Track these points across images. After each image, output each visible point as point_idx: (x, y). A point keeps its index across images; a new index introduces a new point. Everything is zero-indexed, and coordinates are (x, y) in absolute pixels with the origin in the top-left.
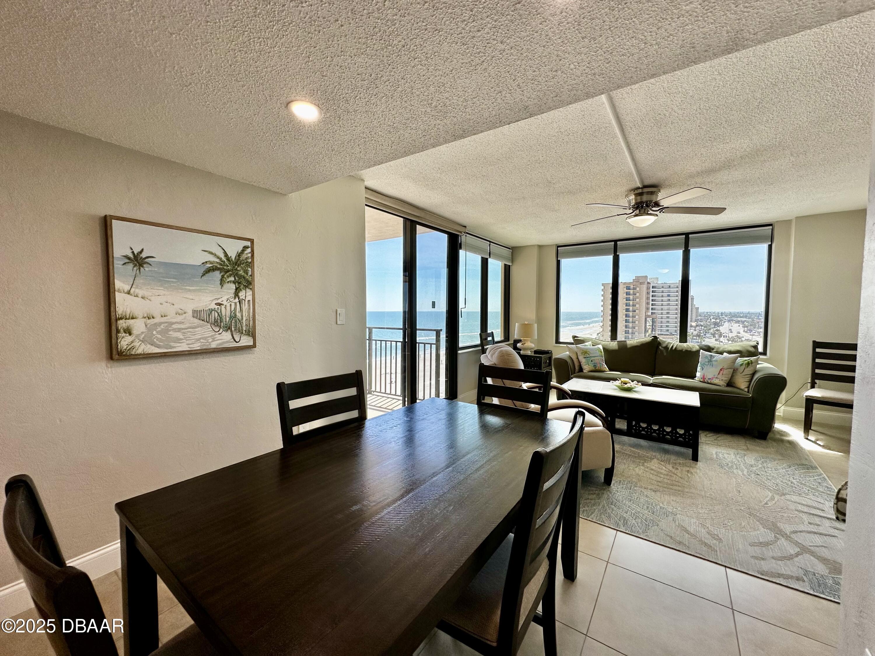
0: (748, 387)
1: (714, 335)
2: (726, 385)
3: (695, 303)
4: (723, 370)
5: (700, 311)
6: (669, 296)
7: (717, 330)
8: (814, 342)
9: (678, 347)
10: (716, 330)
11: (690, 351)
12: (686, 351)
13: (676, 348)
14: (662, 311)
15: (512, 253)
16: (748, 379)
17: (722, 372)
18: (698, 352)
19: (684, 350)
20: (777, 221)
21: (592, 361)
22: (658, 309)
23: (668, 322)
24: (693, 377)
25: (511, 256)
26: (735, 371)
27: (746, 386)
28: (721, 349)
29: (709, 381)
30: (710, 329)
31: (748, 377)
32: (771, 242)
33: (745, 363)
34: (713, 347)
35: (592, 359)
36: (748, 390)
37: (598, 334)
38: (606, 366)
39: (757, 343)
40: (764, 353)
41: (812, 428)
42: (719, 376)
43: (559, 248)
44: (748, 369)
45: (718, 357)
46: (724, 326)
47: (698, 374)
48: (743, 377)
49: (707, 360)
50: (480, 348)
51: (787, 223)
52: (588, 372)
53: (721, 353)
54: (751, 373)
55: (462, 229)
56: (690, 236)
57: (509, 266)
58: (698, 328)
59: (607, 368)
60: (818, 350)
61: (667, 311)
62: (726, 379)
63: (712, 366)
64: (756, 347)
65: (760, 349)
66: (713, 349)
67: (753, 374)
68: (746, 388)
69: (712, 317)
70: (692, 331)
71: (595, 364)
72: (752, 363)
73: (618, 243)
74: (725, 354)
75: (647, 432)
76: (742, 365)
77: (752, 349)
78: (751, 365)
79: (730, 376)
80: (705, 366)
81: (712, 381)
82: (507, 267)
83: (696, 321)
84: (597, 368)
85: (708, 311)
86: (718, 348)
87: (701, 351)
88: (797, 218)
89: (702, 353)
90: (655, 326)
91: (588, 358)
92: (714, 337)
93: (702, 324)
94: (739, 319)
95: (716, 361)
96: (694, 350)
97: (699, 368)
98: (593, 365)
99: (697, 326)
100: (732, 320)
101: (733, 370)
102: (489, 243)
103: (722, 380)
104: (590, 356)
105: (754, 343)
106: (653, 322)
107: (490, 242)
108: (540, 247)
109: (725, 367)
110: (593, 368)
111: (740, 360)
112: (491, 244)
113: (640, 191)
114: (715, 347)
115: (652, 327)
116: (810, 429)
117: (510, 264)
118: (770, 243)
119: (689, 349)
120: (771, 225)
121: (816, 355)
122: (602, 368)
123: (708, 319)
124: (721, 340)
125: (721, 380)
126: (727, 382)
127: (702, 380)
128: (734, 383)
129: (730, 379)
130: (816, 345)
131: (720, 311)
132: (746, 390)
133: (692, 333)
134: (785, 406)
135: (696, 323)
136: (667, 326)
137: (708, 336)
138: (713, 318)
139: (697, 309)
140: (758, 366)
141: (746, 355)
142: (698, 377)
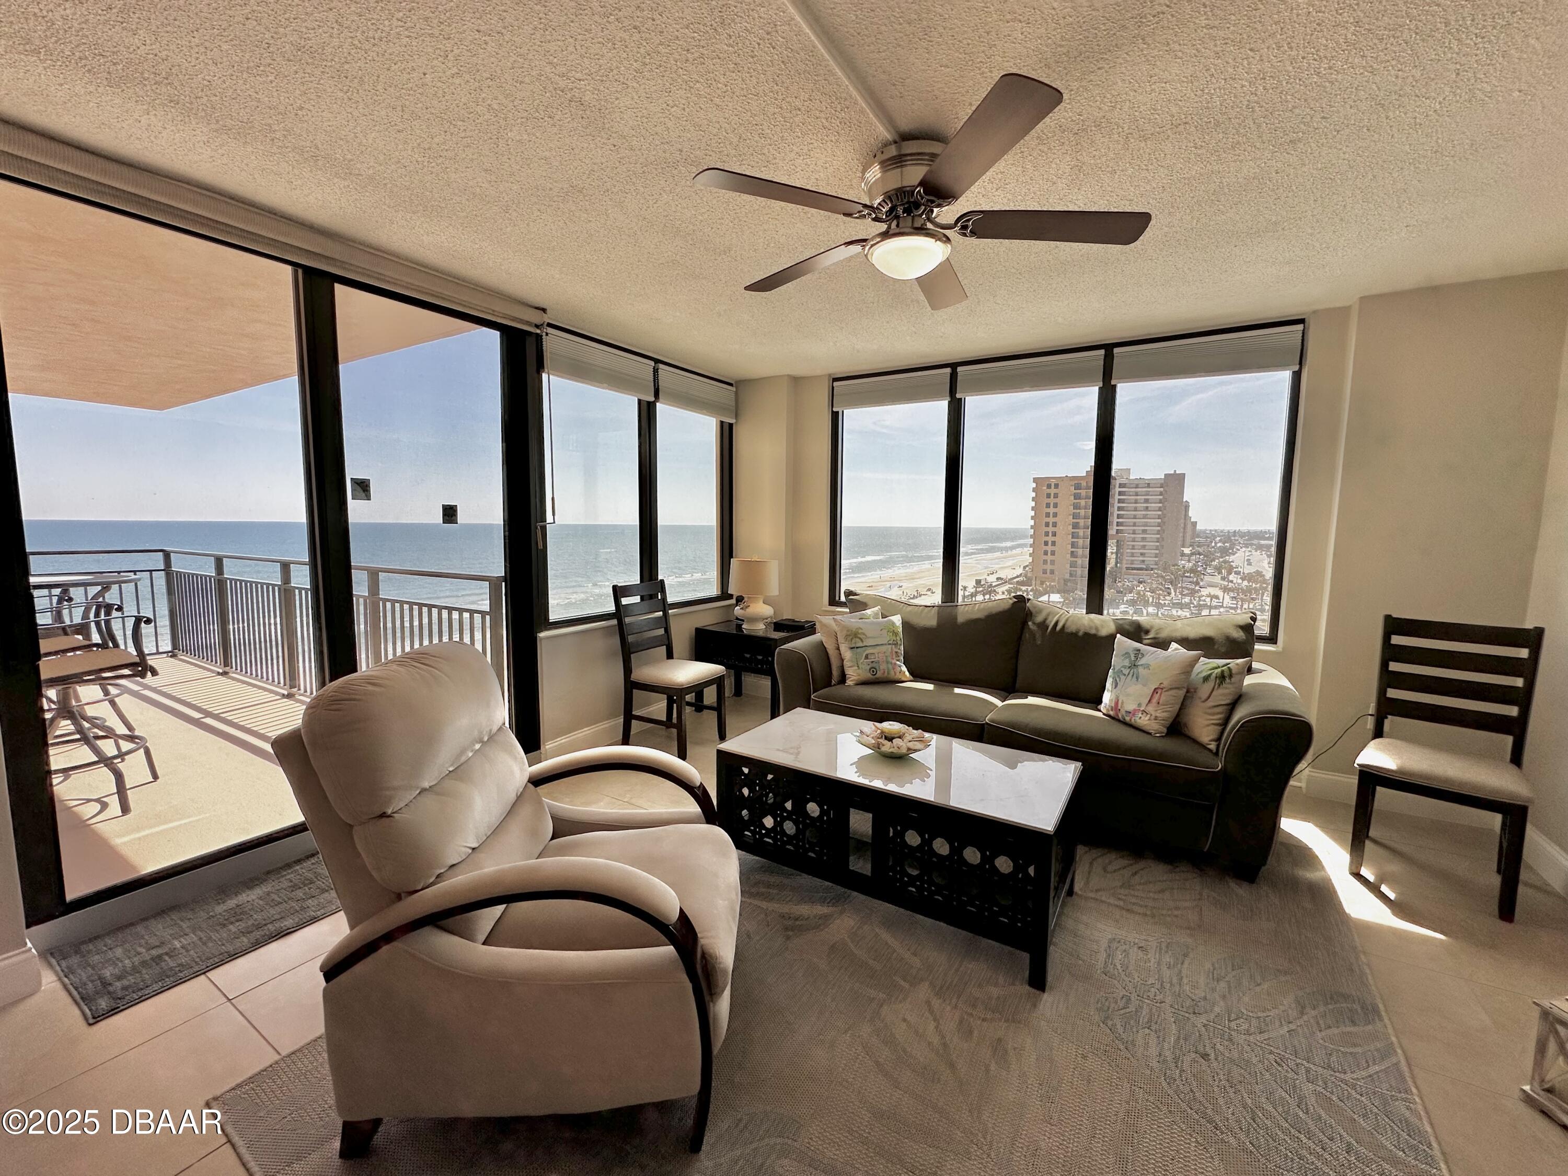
0: (1219, 739)
1: (1219, 569)
2: (1165, 730)
3: (1190, 514)
4: (1159, 691)
5: (1199, 527)
6: (1147, 501)
7: (1225, 562)
8: (1388, 618)
9: (1068, 624)
10: (1222, 562)
11: (1095, 635)
12: (1087, 635)
13: (1064, 626)
14: (1135, 528)
15: (736, 393)
16: (1218, 718)
17: (1156, 696)
18: (1112, 637)
19: (1081, 634)
20: (1315, 312)
21: (867, 657)
22: (1128, 524)
23: (1144, 547)
24: (1095, 702)
25: (733, 404)
26: (1189, 694)
27: (1211, 737)
28: (1163, 635)
29: (1127, 719)
30: (1214, 560)
31: (1218, 713)
32: (1301, 364)
33: (1214, 675)
34: (1148, 627)
35: (867, 652)
36: (1218, 746)
37: (1025, 567)
38: (904, 668)
39: (1252, 618)
40: (1272, 639)
41: (1372, 833)
42: (1150, 709)
43: (835, 384)
44: (1221, 691)
45: (1153, 655)
46: (1237, 555)
47: (1107, 697)
48: (1210, 711)
49: (1127, 663)
50: (615, 622)
51: (1339, 315)
52: (857, 684)
53: (1162, 644)
54: (1228, 701)
55: (536, 318)
56: (1116, 350)
57: (731, 425)
58: (1194, 557)
59: (907, 673)
60: (1396, 640)
61: (1143, 528)
62: (1165, 714)
63: (1137, 678)
64: (1248, 629)
65: (1262, 627)
66: (1147, 632)
67: (1232, 706)
68: (1211, 741)
69: (1218, 539)
70: (1183, 562)
71: (874, 665)
72: (1231, 676)
73: (959, 369)
74: (1174, 645)
75: (920, 889)
76: (1206, 679)
77: (1239, 635)
78: (1227, 680)
79: (1177, 707)
80: (1123, 677)
81: (1133, 720)
82: (726, 428)
83: (1191, 546)
84: (879, 675)
85: (1212, 529)
86: (1160, 630)
87: (1118, 635)
88: (1363, 299)
89: (1120, 643)
90: (1122, 555)
91: (859, 650)
92: (1219, 574)
93: (1201, 550)
94: (1263, 542)
95: (1147, 666)
96: (1104, 632)
97: (1109, 685)
98: (868, 667)
99: (1192, 554)
100: (1252, 545)
101: (1185, 690)
102: (652, 363)
103: (1156, 718)
104: (865, 644)
105: (1245, 619)
106: (1117, 546)
107: (657, 361)
108: (796, 381)
109: (1166, 684)
110: (868, 676)
111: (1207, 665)
112: (661, 366)
113: (893, 151)
114: (1152, 627)
115: (1117, 555)
116: (1367, 837)
117: (732, 421)
118: (1296, 368)
119: (1093, 632)
120: (1301, 321)
121: (1390, 653)
122: (892, 673)
123: (1212, 542)
124: (1230, 579)
125: (1153, 717)
126: (1168, 723)
127: (1111, 713)
128: (1185, 725)
129: (1178, 715)
130: (1393, 625)
131: (1232, 528)
132: (1213, 746)
133: (1184, 567)
134: (1313, 767)
135: (1191, 548)
136: (1142, 554)
137: (1209, 571)
138: (1220, 541)
139: (1195, 524)
140: (1249, 680)
141: (1223, 650)
142: (1106, 704)
